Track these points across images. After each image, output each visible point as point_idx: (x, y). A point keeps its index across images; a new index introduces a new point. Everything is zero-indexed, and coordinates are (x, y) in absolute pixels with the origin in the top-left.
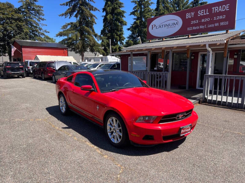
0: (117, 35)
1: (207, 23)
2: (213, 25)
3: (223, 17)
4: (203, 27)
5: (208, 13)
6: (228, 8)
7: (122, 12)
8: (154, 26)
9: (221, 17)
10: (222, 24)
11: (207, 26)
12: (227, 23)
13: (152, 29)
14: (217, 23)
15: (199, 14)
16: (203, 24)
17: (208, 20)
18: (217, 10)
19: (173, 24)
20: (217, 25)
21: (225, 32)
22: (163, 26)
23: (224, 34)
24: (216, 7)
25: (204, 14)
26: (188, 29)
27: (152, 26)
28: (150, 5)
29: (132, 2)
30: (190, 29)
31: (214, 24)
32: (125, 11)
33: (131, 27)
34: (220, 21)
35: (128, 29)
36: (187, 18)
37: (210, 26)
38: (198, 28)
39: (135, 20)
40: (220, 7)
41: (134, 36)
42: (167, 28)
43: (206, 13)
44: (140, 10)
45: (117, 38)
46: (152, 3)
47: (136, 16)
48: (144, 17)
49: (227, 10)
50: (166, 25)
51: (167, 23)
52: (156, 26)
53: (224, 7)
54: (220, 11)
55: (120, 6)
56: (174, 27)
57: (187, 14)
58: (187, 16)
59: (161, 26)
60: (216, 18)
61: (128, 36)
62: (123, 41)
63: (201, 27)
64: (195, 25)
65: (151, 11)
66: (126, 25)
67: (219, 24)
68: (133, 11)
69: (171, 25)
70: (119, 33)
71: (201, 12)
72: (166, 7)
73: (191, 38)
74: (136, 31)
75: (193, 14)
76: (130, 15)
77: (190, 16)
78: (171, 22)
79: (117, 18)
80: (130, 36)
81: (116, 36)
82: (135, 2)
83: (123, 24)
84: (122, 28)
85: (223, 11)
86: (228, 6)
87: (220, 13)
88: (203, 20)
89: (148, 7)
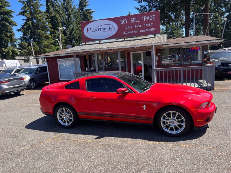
0: (7, 36)
1: (139, 29)
2: (144, 31)
3: (151, 25)
4: (136, 31)
5: (139, 21)
6: (154, 18)
7: (10, 12)
8: (89, 29)
9: (149, 25)
10: (151, 30)
11: (139, 31)
12: (154, 29)
13: (88, 32)
14: (147, 28)
15: (132, 21)
16: (136, 29)
17: (139, 26)
18: (146, 19)
19: (109, 28)
20: (147, 30)
21: (153, 36)
22: (99, 30)
23: (153, 37)
24: (145, 17)
25: (136, 21)
26: (124, 33)
27: (87, 29)
28: (39, 7)
29: (19, 2)
30: (125, 33)
31: (145, 29)
32: (13, 11)
33: (21, 28)
34: (149, 27)
35: (19, 30)
36: (121, 24)
37: (142, 31)
38: (132, 32)
39: (25, 21)
40: (148, 17)
41: (26, 38)
42: (104, 31)
43: (137, 20)
44: (30, 11)
45: (8, 39)
46: (42, 5)
47: (27, 16)
48: (36, 18)
49: (153, 19)
50: (102, 28)
51: (103, 27)
52: (91, 30)
53: (151, 17)
54: (148, 20)
55: (5, 4)
56: (111, 31)
57: (121, 20)
58: (121, 22)
59: (97, 30)
60: (146, 25)
61: (20, 37)
62: (15, 43)
63: (135, 32)
64: (130, 30)
65: (41, 12)
66: (16, 26)
67: (149, 30)
68: (22, 11)
69: (107, 29)
70: (9, 34)
71: (133, 20)
72: (57, 10)
73: (126, 41)
74: (28, 33)
75: (126, 21)
76: (19, 15)
77: (124, 22)
78: (107, 27)
79: (4, 17)
80: (22, 37)
81: (5, 38)
82: (23, 2)
83: (13, 25)
84: (12, 29)
85: (150, 20)
86: (154, 16)
87: (149, 22)
88: (135, 26)
89: (37, 8)
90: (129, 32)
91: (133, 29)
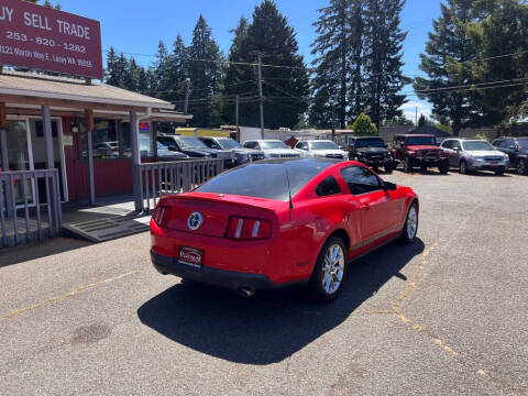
1: (50, 51)
2: (63, 60)
3: (81, 49)
4: (42, 56)
5: (50, 29)
6: (88, 36)
9: (77, 48)
10: (81, 62)
11: (51, 57)
12: (90, 64)
14: (71, 56)
15: (28, 22)
16: (42, 49)
17: (51, 43)
18: (68, 29)
20: (71, 61)
24: (65, 23)
25: (41, 27)
30: (6, 50)
34: (76, 55)
37: (58, 59)
38: (27, 53)
40: (73, 25)
43: (44, 24)
49: (86, 37)
53: (80, 29)
54: (74, 34)
60: (68, 46)
63: (37, 55)
67: (77, 62)
71: (31, 18)
75: (10, 14)
77: (2, 16)
85: (79, 36)
86: (87, 31)
87: (75, 40)
88: (39, 40)
90: (17, 51)
91: (33, 46)
